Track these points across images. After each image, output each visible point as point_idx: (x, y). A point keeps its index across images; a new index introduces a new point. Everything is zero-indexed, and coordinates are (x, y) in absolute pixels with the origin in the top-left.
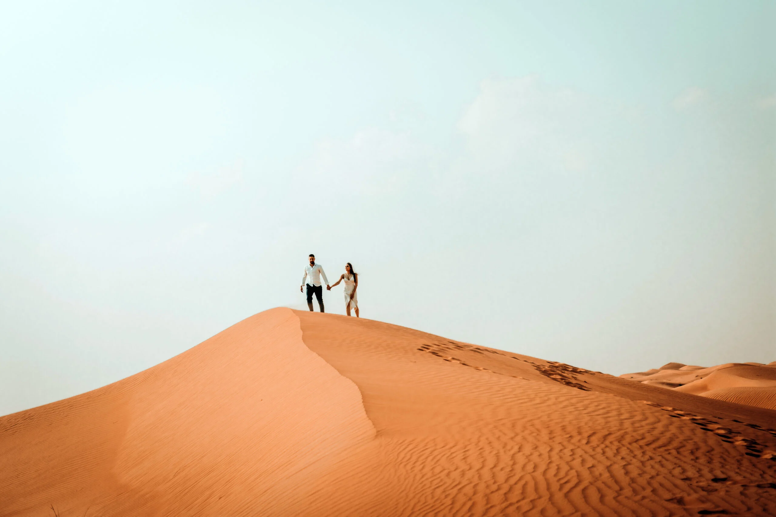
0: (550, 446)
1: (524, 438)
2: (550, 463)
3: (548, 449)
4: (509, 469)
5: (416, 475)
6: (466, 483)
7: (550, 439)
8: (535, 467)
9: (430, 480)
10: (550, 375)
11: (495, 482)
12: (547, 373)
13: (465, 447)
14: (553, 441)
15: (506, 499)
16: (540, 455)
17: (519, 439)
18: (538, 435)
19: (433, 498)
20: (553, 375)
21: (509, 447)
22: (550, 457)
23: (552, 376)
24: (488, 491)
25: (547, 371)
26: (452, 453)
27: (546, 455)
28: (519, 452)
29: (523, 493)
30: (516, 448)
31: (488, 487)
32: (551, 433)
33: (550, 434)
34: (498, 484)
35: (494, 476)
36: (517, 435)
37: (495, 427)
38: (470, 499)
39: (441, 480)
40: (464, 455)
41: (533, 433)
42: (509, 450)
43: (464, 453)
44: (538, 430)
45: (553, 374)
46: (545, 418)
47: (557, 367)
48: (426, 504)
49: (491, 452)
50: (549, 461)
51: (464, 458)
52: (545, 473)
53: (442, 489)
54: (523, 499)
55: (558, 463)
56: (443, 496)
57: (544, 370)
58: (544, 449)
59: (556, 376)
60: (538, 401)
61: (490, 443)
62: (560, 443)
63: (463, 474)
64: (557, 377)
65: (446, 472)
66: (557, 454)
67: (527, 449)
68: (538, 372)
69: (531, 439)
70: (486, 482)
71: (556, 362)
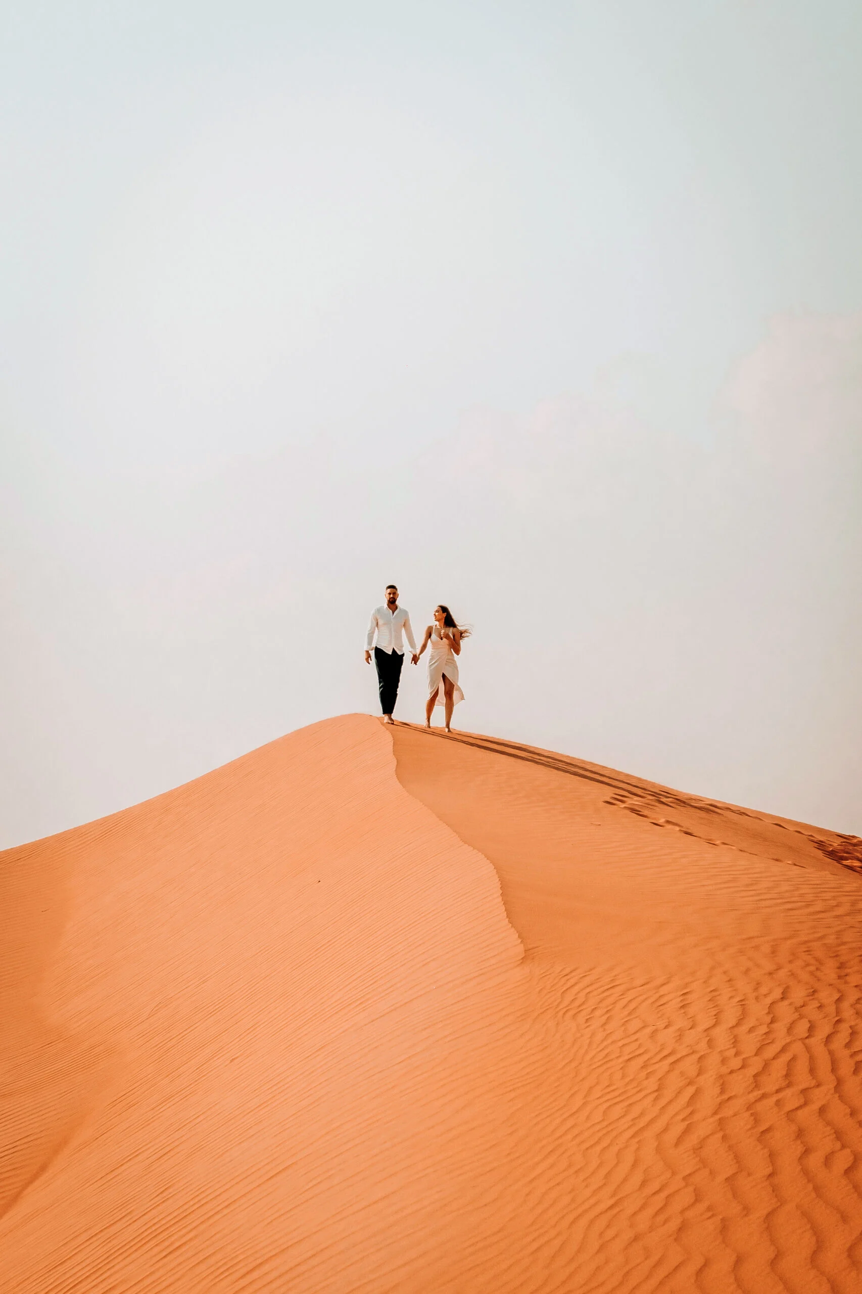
0: (839, 991)
1: (792, 974)
2: (838, 1021)
3: (836, 996)
4: (763, 1029)
5: (593, 1034)
6: (684, 1053)
7: (840, 977)
8: (811, 1029)
9: (620, 1044)
10: (842, 860)
11: (737, 1054)
12: (837, 856)
13: (686, 985)
14: (846, 983)
15: (757, 1086)
16: (820, 1007)
17: (782, 974)
18: (817, 969)
19: (623, 1077)
20: (848, 860)
21: (764, 990)
22: (838, 1012)
23: (845, 862)
24: (724, 1070)
25: (838, 852)
26: (661, 996)
27: (832, 1009)
28: (782, 999)
29: (787, 1076)
30: (777, 994)
31: (724, 1061)
32: (842, 966)
33: (839, 968)
34: (744, 1056)
35: (736, 1041)
36: (779, 968)
37: (741, 952)
38: (690, 1083)
39: (640, 1046)
40: (681, 1001)
41: (808, 965)
42: (765, 996)
43: (681, 998)
44: (817, 960)
45: (846, 859)
46: (831, 940)
47: (855, 845)
48: (612, 1088)
49: (731, 997)
50: (837, 1019)
51: (683, 1007)
52: (828, 1039)
53: (640, 1061)
54: (789, 1085)
55: (853, 1023)
56: (643, 1074)
57: (831, 849)
58: (827, 996)
59: (852, 862)
60: (819, 907)
61: (730, 980)
62: (856, 986)
63: (680, 1036)
64: (855, 865)
65: (648, 1030)
66: (852, 1006)
67: (798, 994)
68: (820, 854)
69: (804, 976)
70: (721, 1052)
71: (854, 837)
